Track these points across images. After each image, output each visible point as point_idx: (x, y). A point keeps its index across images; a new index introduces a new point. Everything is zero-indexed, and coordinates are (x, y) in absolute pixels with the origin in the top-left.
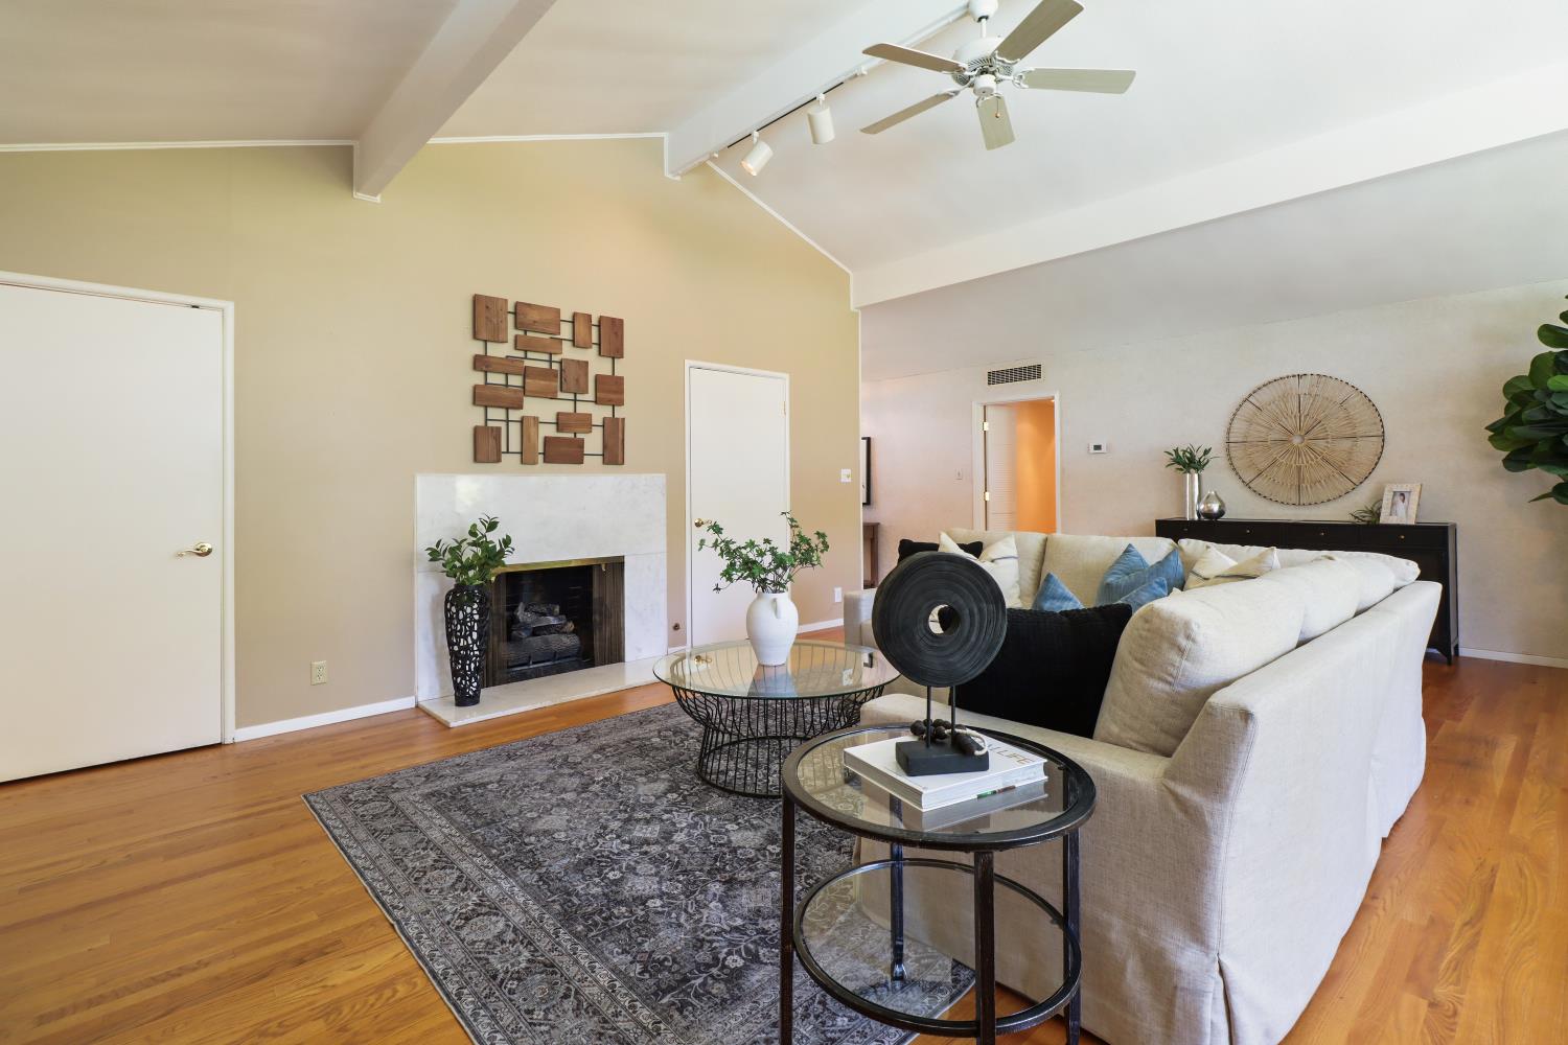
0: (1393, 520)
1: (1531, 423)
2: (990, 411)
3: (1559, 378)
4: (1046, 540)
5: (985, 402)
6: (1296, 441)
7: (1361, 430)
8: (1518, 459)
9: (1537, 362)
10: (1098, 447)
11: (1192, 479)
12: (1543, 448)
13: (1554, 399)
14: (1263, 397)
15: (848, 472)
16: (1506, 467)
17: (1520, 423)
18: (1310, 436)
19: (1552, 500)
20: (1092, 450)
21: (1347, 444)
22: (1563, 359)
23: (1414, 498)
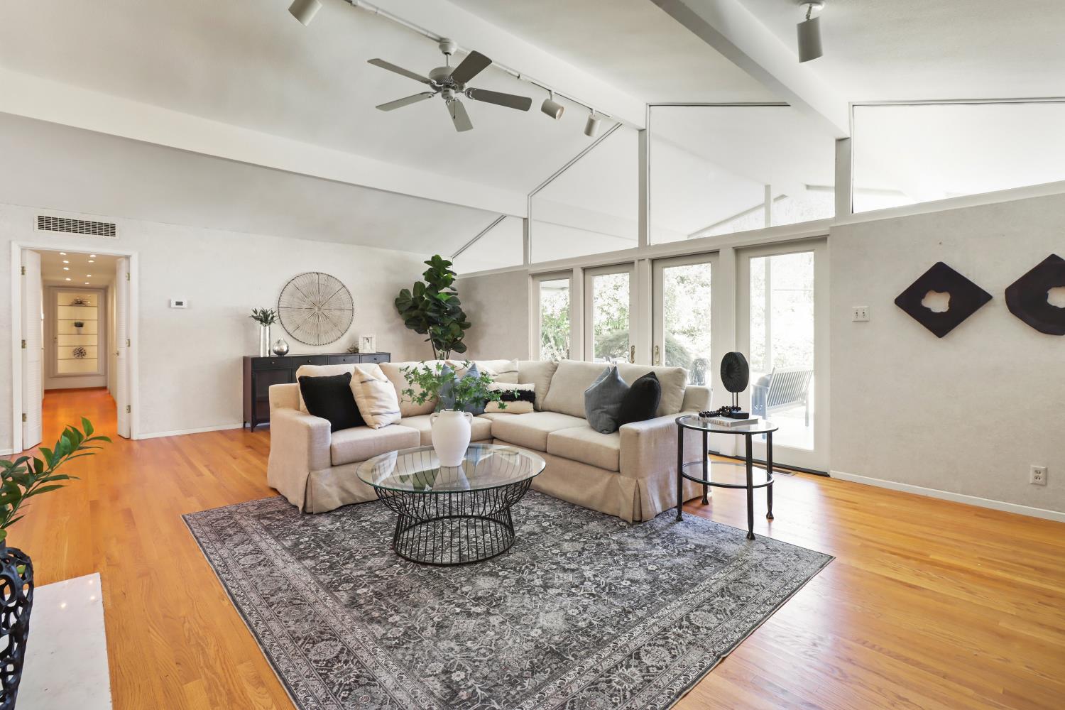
0: (365, 351)
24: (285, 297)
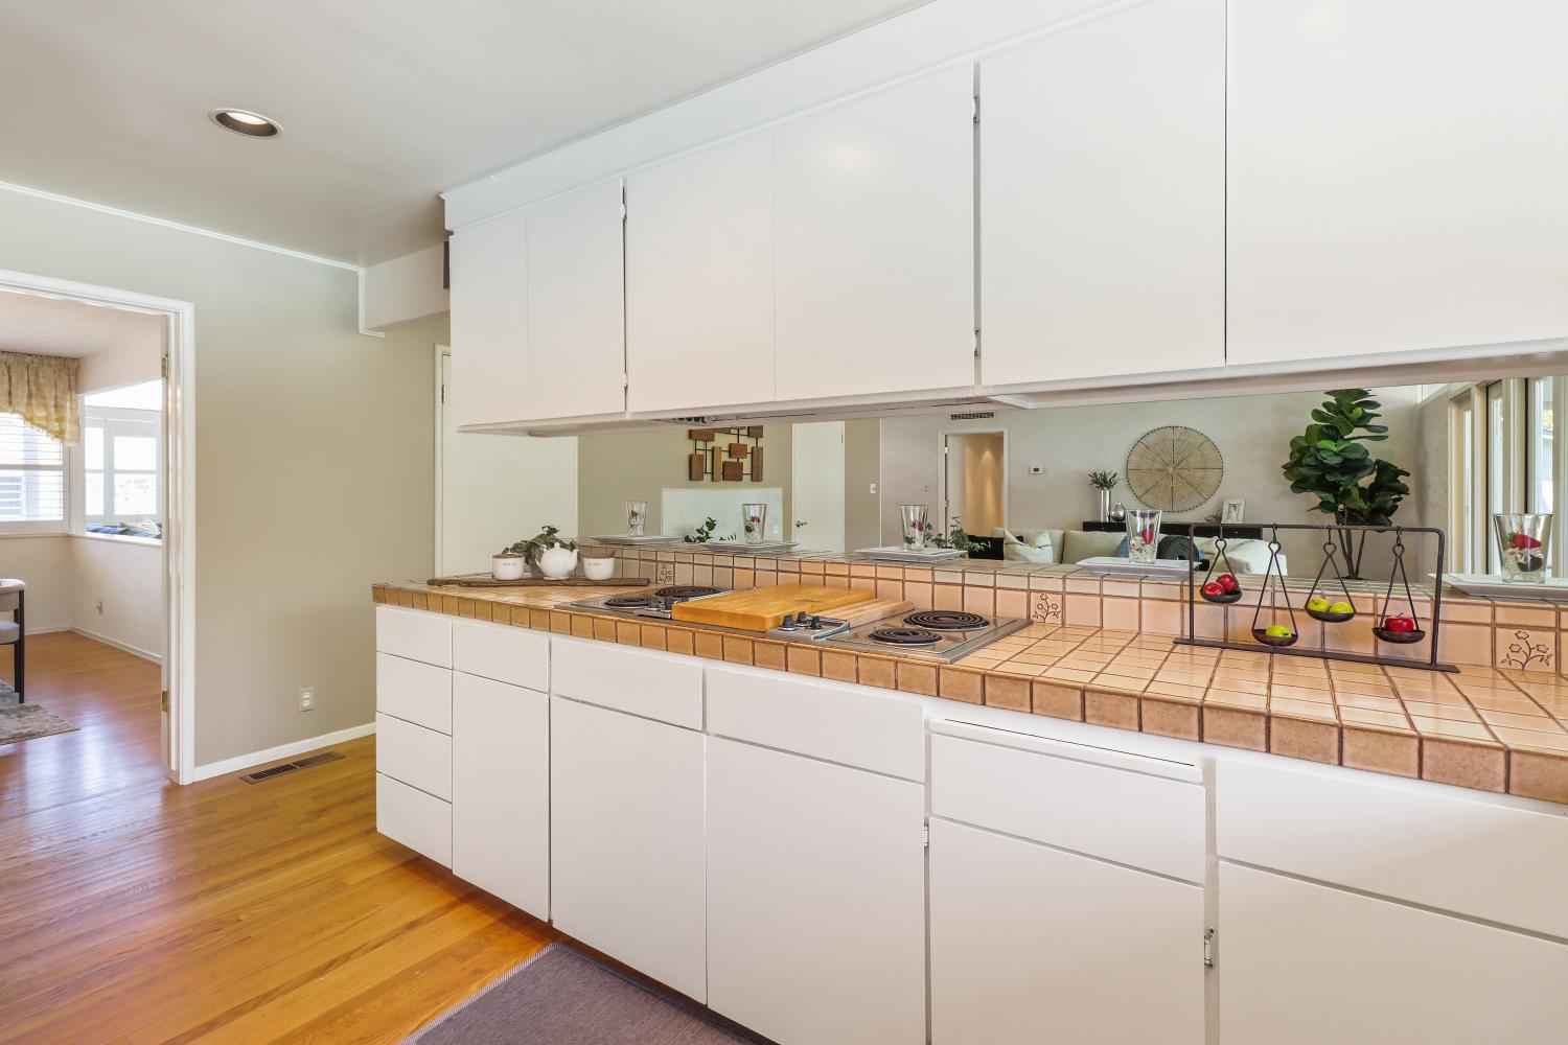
0: (1230, 522)
1: (1309, 466)
2: (949, 438)
3: (1323, 442)
4: (1064, 535)
5: (947, 432)
6: (1171, 470)
7: (1210, 465)
8: (1300, 485)
9: (1309, 428)
10: (1036, 470)
11: (1105, 495)
12: (1313, 480)
13: (1322, 453)
14: (1151, 439)
15: (873, 486)
16: (1294, 491)
17: (1301, 466)
18: (1180, 466)
19: (1319, 511)
20: (1032, 472)
21: (1200, 473)
22: (1324, 430)
23: (1242, 508)
24: (1133, 458)
